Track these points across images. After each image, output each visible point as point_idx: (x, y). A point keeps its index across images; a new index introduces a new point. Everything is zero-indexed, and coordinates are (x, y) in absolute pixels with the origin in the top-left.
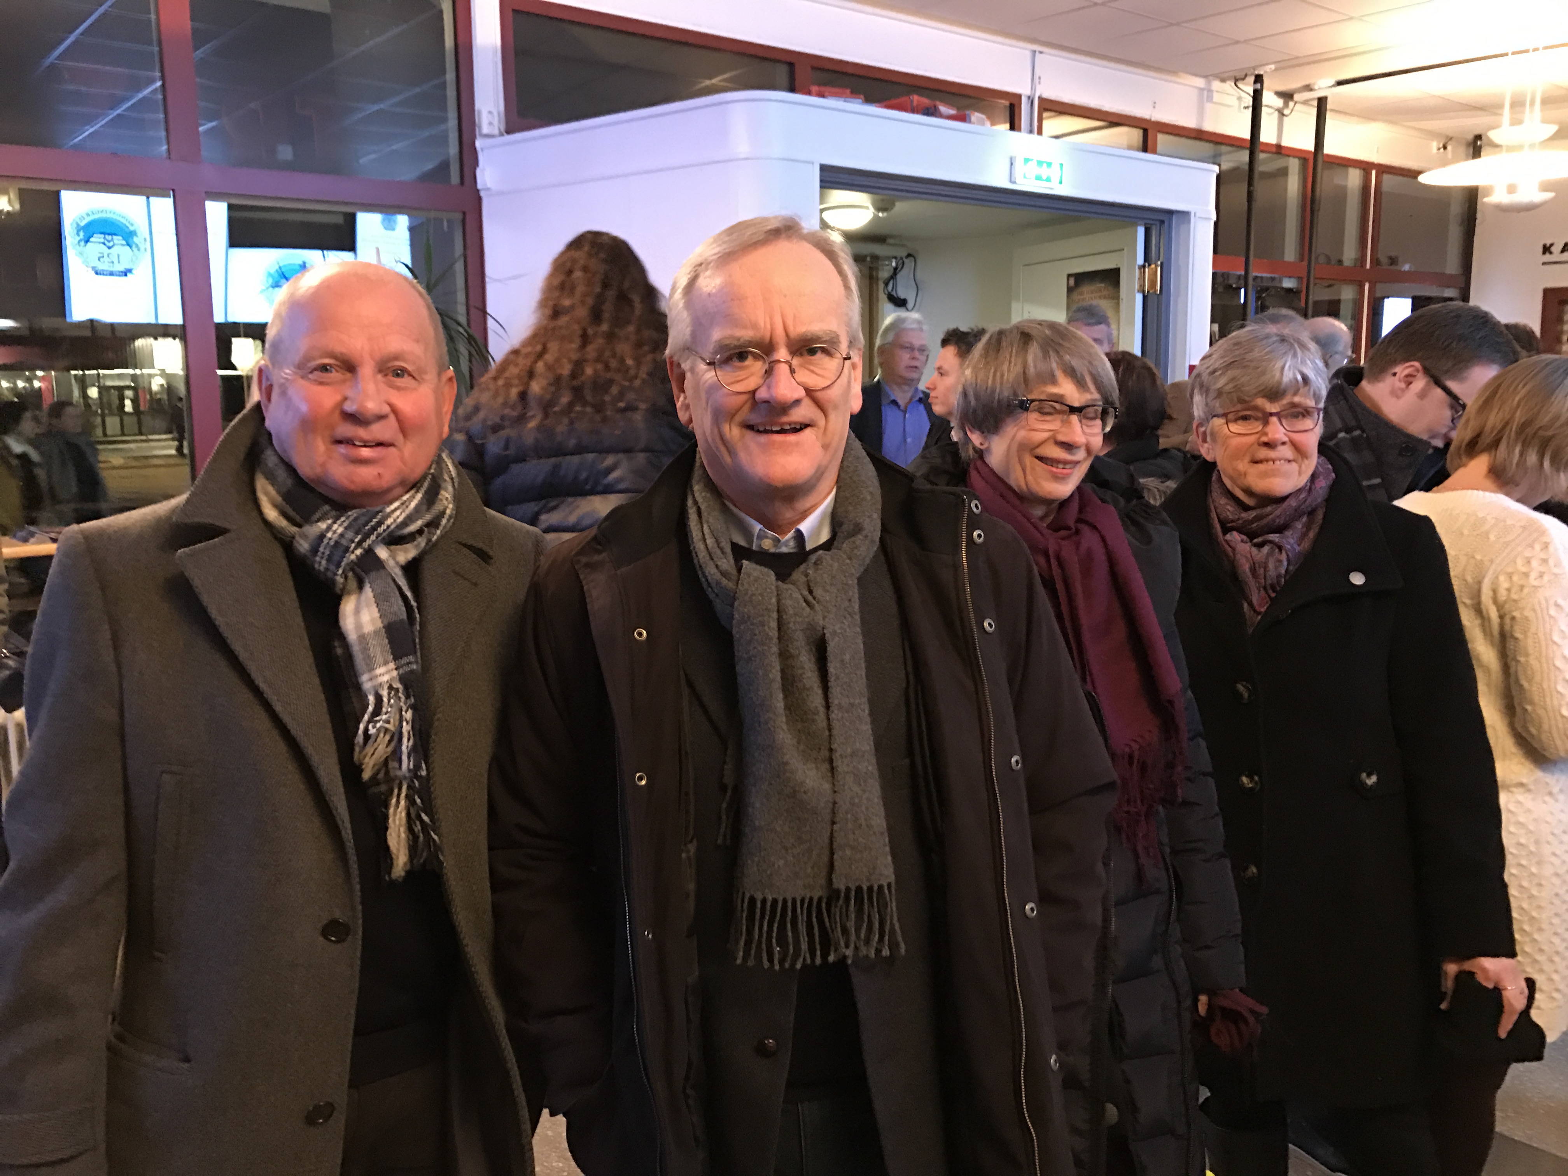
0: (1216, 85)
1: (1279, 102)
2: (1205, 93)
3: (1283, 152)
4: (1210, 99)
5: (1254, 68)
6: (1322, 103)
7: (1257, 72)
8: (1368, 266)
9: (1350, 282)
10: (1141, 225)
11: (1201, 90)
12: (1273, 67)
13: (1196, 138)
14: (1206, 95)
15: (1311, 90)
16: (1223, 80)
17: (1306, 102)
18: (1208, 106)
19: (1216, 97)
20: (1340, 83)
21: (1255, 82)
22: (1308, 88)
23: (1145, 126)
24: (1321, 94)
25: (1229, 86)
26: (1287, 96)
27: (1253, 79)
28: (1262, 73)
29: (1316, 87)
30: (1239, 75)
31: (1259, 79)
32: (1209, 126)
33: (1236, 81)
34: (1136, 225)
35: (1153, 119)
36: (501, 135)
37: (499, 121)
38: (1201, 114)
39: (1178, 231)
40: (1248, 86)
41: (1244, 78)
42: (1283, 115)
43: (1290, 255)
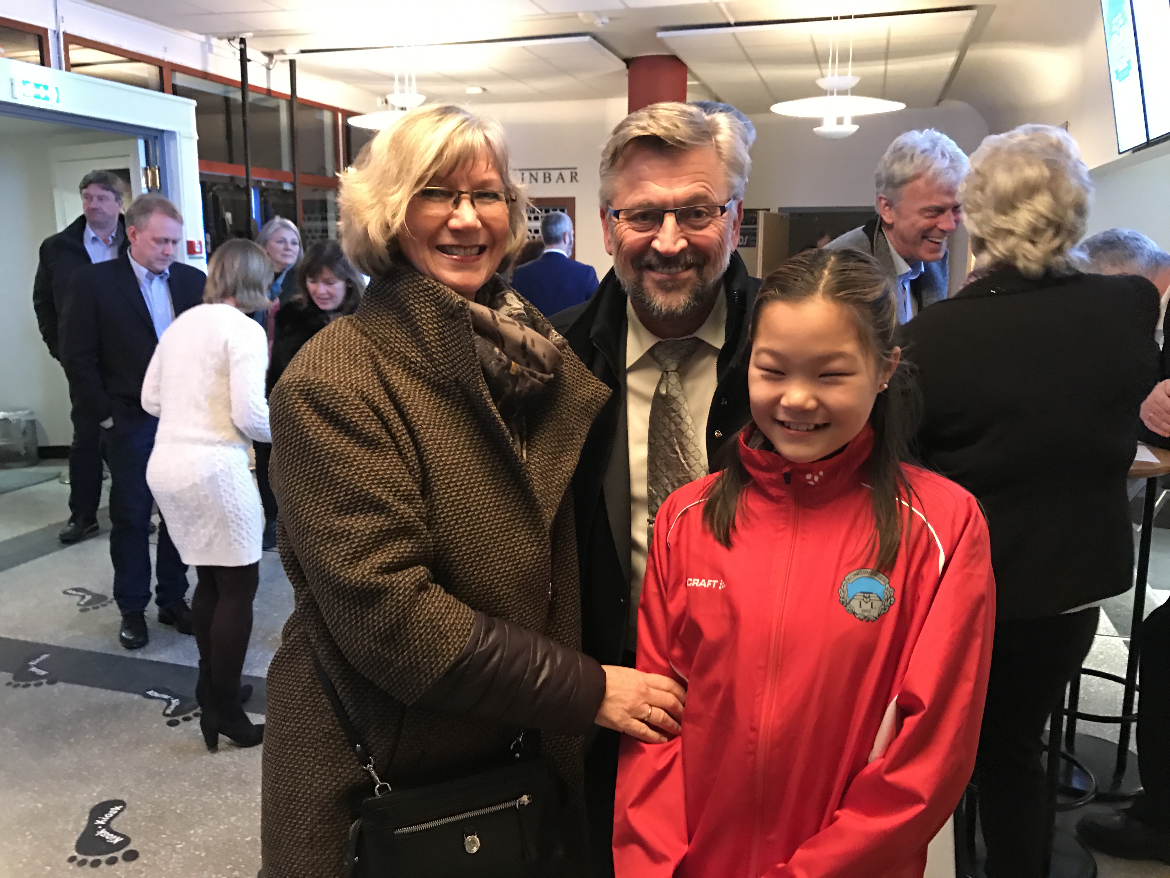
0: (214, 41)
1: (266, 59)
2: (207, 46)
3: (273, 94)
4: (211, 50)
5: (239, 33)
6: (292, 63)
7: (240, 36)
9: (331, 188)
10: (140, 138)
11: (203, 43)
12: (251, 34)
13: (203, 77)
14: (207, 48)
15: (285, 54)
16: (220, 38)
17: (283, 61)
18: (210, 56)
19: (215, 49)
20: (303, 52)
21: (240, 43)
22: (282, 52)
23: (161, 65)
24: (292, 57)
25: (224, 43)
26: (270, 55)
27: (238, 40)
28: (244, 37)
29: (287, 52)
30: (231, 36)
31: (243, 41)
32: (212, 70)
33: (229, 40)
34: (135, 137)
35: (165, 60)
38: (205, 61)
39: (169, 146)
40: (237, 44)
41: (234, 39)
42: (269, 69)
43: (286, 166)
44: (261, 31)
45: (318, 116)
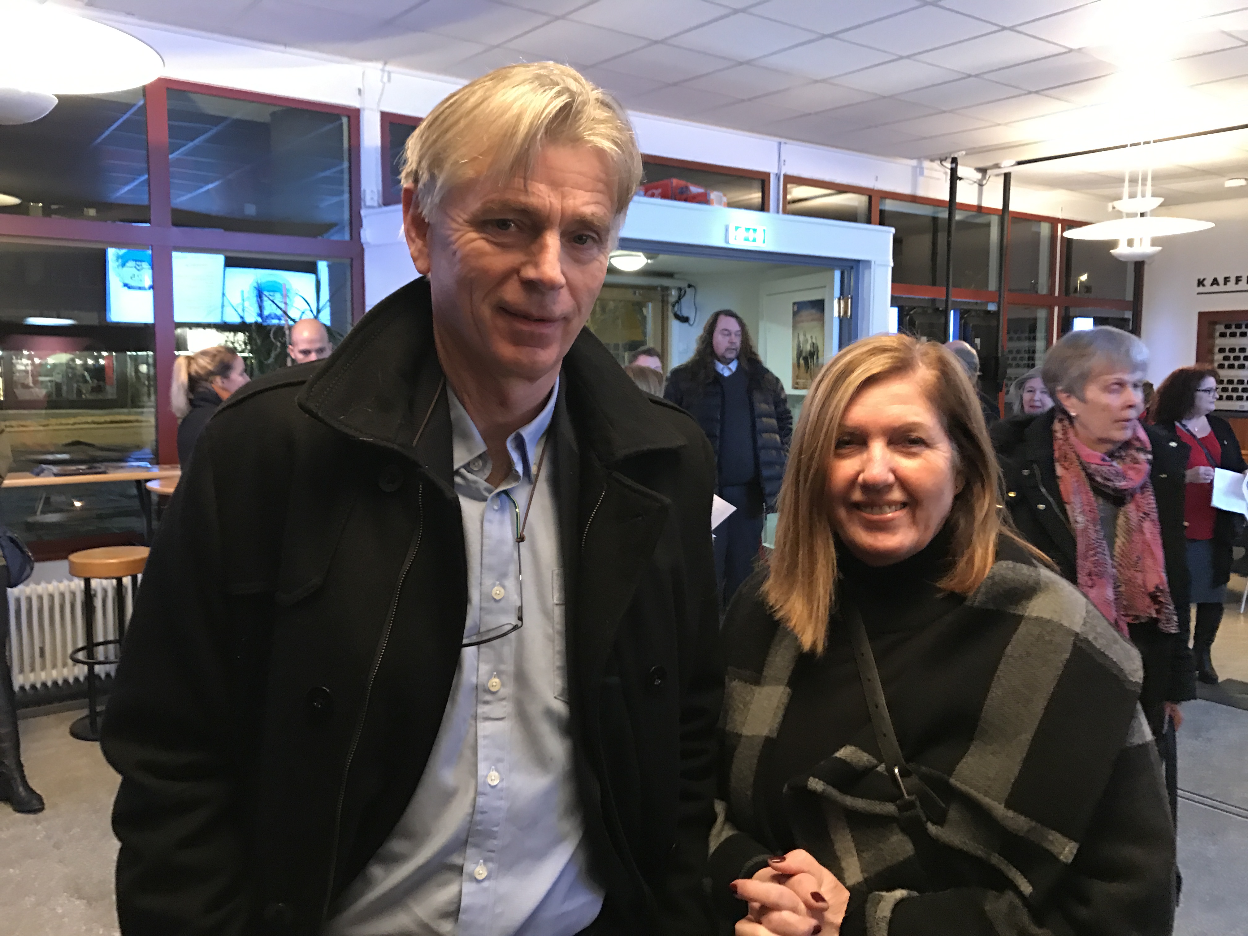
0: (927, 164)
1: (979, 176)
2: (918, 169)
3: (983, 211)
4: (922, 174)
5: (951, 154)
6: (1007, 177)
7: (952, 156)
8: (1057, 294)
9: (1042, 306)
10: (837, 269)
11: (914, 168)
12: (964, 153)
13: (911, 201)
14: (918, 172)
15: (1000, 168)
16: (932, 160)
17: (997, 175)
18: (921, 179)
19: (926, 172)
20: (1020, 163)
21: (952, 163)
22: (997, 166)
23: (871, 194)
24: (1006, 170)
25: (936, 165)
26: (983, 171)
27: (950, 160)
28: (956, 156)
29: (1002, 166)
30: (943, 157)
31: (954, 161)
32: (921, 193)
33: (941, 161)
34: (833, 269)
35: (876, 188)
36: (380, 206)
37: (378, 197)
38: (915, 184)
39: (863, 274)
40: (948, 165)
41: (946, 159)
42: (981, 185)
43: (993, 286)
44: (974, 148)
45: (1034, 229)
